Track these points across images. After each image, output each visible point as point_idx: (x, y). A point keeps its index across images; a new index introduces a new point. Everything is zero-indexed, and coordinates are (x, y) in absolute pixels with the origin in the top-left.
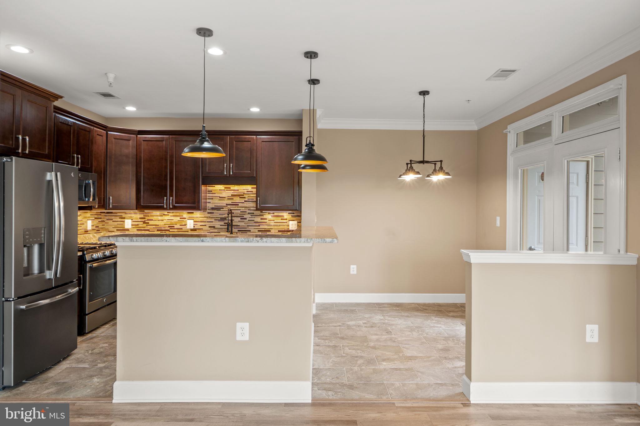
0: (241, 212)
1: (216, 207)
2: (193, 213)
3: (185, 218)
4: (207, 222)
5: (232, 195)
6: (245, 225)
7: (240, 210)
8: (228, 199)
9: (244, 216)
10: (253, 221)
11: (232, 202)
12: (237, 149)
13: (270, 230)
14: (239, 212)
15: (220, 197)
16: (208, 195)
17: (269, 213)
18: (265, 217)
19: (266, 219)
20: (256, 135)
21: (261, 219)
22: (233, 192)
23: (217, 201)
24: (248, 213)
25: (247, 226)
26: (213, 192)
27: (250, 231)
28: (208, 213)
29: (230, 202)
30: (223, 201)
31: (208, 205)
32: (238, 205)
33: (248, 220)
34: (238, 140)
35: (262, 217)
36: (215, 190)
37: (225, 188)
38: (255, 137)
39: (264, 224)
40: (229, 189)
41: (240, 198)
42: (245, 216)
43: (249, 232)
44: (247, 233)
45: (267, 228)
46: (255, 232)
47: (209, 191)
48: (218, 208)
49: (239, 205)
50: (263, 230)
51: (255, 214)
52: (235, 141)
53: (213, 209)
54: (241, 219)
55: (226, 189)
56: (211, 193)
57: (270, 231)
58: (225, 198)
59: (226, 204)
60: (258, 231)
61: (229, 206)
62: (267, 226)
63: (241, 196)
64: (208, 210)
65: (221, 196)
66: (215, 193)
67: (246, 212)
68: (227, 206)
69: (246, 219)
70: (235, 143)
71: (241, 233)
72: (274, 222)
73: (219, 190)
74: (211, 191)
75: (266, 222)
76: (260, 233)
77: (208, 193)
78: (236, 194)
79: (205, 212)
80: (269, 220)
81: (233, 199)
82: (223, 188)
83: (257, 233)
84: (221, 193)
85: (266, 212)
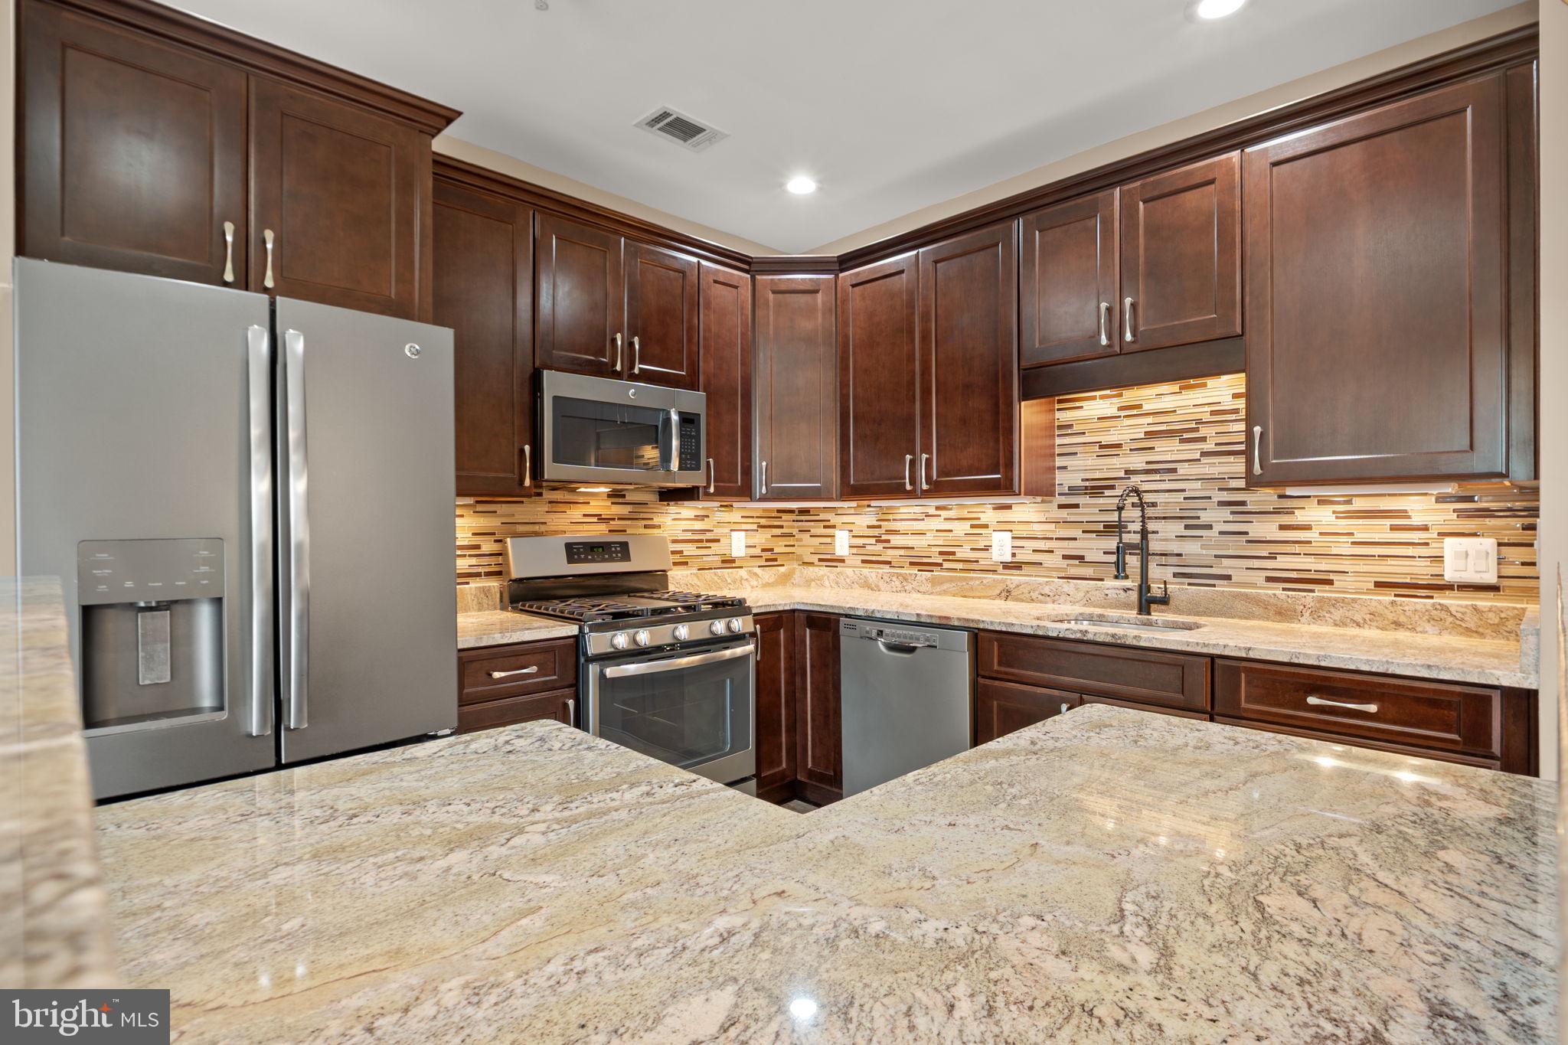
0: (1185, 498)
1: (1087, 484)
2: (1009, 507)
3: (986, 526)
4: (1056, 539)
5: (1146, 433)
6: (1204, 552)
7: (1184, 490)
8: (1131, 450)
9: (1200, 513)
10: (1244, 538)
11: (1147, 463)
12: (1153, 231)
13: (1331, 577)
14: (1178, 498)
15: (1102, 447)
16: (1058, 441)
17: (1322, 501)
18: (1300, 517)
19: (1308, 528)
20: (1242, 145)
21: (1282, 527)
22: (1150, 420)
23: (1089, 462)
24: (1221, 504)
25: (1216, 556)
26: (1076, 428)
27: (1228, 577)
28: (1060, 506)
29: (1138, 461)
30: (1115, 460)
31: (1060, 477)
32: (1174, 470)
33: (1221, 533)
34: (1156, 193)
35: (1286, 520)
36: (1084, 421)
37: (1120, 409)
38: (1235, 155)
39: (1297, 549)
40: (1135, 412)
41: (1182, 441)
42: (1205, 517)
43: (1225, 582)
44: (1214, 586)
45: (1313, 567)
46: (1253, 585)
47: (1060, 427)
48: (1096, 489)
49: (1180, 472)
50: (1294, 575)
51: (1249, 508)
52: (1146, 202)
53: (1073, 490)
54: (1187, 527)
55: (1123, 413)
56: (1070, 431)
57: (1330, 582)
58: (1119, 446)
59: (1127, 472)
60: (1269, 579)
61: (1134, 479)
62: (1311, 559)
63: (1186, 436)
64: (1059, 494)
65: (1106, 439)
66: (1084, 433)
67: (1210, 498)
68: (1129, 478)
69: (1210, 527)
70: (1145, 208)
71: (1189, 584)
72: (1353, 543)
73: (1098, 419)
74: (1070, 426)
75: (1310, 542)
76: (1277, 590)
77: (1058, 435)
78: (1164, 427)
79: (1051, 502)
80: (1321, 534)
81: (1154, 448)
82: (1113, 411)
83: (1261, 588)
84: (1107, 430)
85: (1309, 497)
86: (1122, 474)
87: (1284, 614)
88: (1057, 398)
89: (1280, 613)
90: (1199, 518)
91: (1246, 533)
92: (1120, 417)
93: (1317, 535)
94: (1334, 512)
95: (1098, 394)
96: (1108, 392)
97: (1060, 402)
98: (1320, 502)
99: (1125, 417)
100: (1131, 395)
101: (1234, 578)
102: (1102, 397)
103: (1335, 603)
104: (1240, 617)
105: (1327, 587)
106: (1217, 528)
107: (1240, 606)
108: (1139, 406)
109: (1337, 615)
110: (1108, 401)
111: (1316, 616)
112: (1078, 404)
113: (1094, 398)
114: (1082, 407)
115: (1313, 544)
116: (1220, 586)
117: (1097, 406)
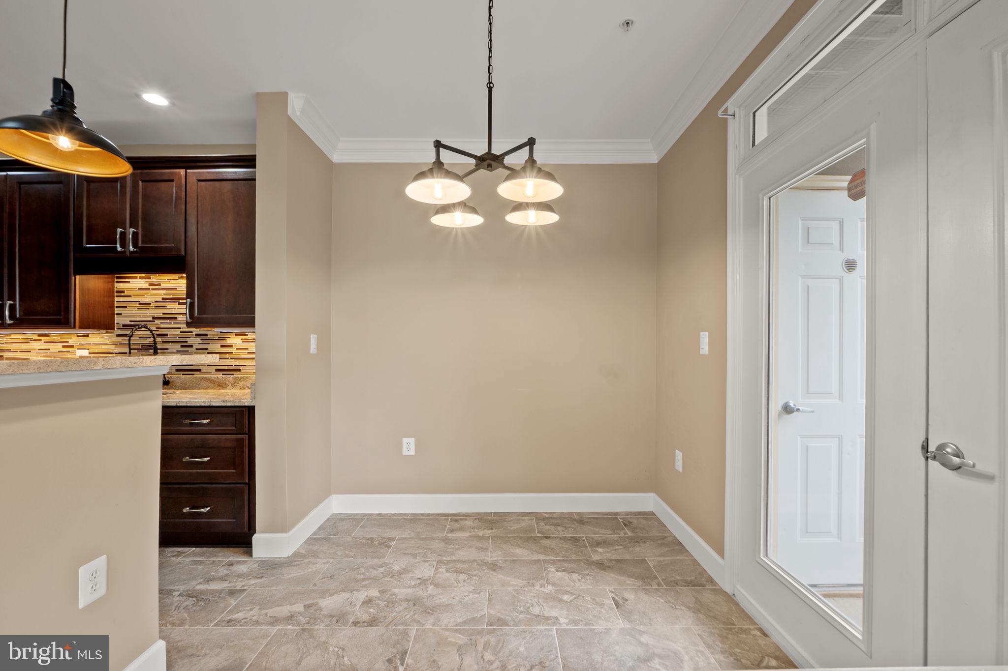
0: (181, 332)
1: (133, 323)
2: (87, 335)
3: (72, 346)
5: (163, 299)
7: (180, 328)
8: (155, 306)
9: (187, 340)
11: (163, 314)
12: (146, 197)
13: (240, 368)
14: (178, 332)
15: (140, 304)
16: (116, 299)
17: (237, 335)
18: (229, 342)
19: (231, 346)
20: (186, 168)
21: (222, 346)
22: (165, 292)
23: (134, 312)
24: (197, 335)
26: (126, 293)
28: (118, 335)
29: (159, 313)
30: (147, 311)
31: (117, 319)
32: (176, 318)
33: (197, 349)
34: (147, 179)
35: (224, 343)
36: (129, 289)
37: (150, 285)
38: (182, 172)
39: (227, 356)
40: (157, 287)
41: (180, 304)
42: (190, 341)
43: (199, 373)
44: (194, 374)
45: (234, 364)
46: (210, 373)
47: (117, 292)
48: (133, 327)
49: (179, 319)
50: (227, 368)
51: (208, 337)
52: (143, 181)
53: (125, 326)
54: (182, 346)
55: (151, 287)
56: (123, 294)
57: (240, 370)
58: (149, 304)
59: (154, 318)
60: (217, 370)
61: (157, 321)
62: (233, 360)
63: (181, 301)
64: (117, 329)
65: (142, 300)
66: (131, 296)
67: (192, 332)
68: (154, 321)
69: (191, 346)
70: (143, 185)
71: (183, 375)
72: (248, 353)
73: (139, 289)
74: (123, 292)
75: (232, 353)
76: (220, 375)
77: (117, 296)
78: (171, 297)
79: (113, 333)
80: (237, 349)
81: (166, 306)
82: (146, 286)
83: (214, 374)
84: (143, 295)
85: (232, 332)
86: (151, 319)
87: (221, 385)
88: (116, 275)
89: (220, 385)
90: (187, 342)
91: (207, 349)
92: (149, 289)
93: (235, 350)
94: (241, 339)
95: (138, 276)
96: (144, 275)
97: (117, 278)
98: (236, 335)
99: (152, 289)
100: (155, 278)
101: (202, 370)
102: (140, 278)
103: (240, 379)
104: (204, 389)
105: (239, 373)
106: (195, 347)
107: (204, 383)
108: (159, 285)
109: (241, 384)
110: (144, 280)
111: (234, 385)
112: (127, 280)
113: (136, 278)
114: (129, 282)
115: (234, 354)
116: (196, 374)
117: (136, 283)
